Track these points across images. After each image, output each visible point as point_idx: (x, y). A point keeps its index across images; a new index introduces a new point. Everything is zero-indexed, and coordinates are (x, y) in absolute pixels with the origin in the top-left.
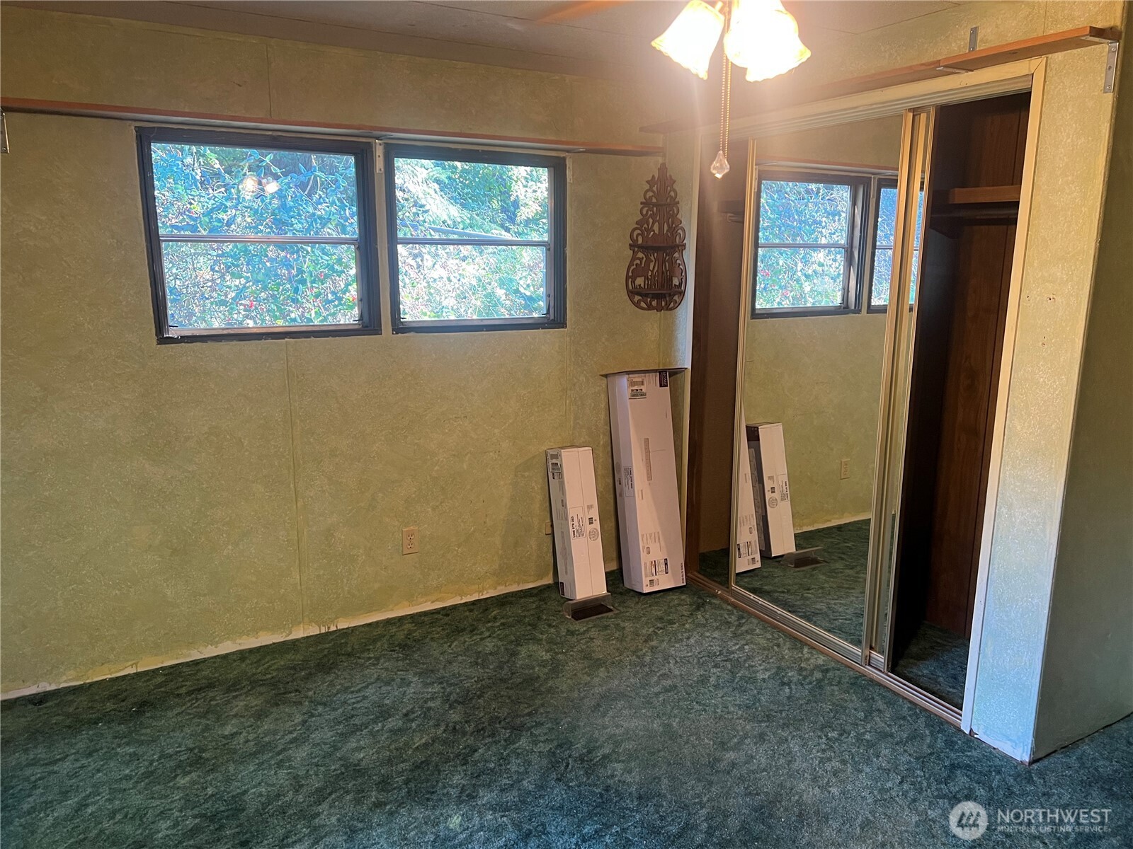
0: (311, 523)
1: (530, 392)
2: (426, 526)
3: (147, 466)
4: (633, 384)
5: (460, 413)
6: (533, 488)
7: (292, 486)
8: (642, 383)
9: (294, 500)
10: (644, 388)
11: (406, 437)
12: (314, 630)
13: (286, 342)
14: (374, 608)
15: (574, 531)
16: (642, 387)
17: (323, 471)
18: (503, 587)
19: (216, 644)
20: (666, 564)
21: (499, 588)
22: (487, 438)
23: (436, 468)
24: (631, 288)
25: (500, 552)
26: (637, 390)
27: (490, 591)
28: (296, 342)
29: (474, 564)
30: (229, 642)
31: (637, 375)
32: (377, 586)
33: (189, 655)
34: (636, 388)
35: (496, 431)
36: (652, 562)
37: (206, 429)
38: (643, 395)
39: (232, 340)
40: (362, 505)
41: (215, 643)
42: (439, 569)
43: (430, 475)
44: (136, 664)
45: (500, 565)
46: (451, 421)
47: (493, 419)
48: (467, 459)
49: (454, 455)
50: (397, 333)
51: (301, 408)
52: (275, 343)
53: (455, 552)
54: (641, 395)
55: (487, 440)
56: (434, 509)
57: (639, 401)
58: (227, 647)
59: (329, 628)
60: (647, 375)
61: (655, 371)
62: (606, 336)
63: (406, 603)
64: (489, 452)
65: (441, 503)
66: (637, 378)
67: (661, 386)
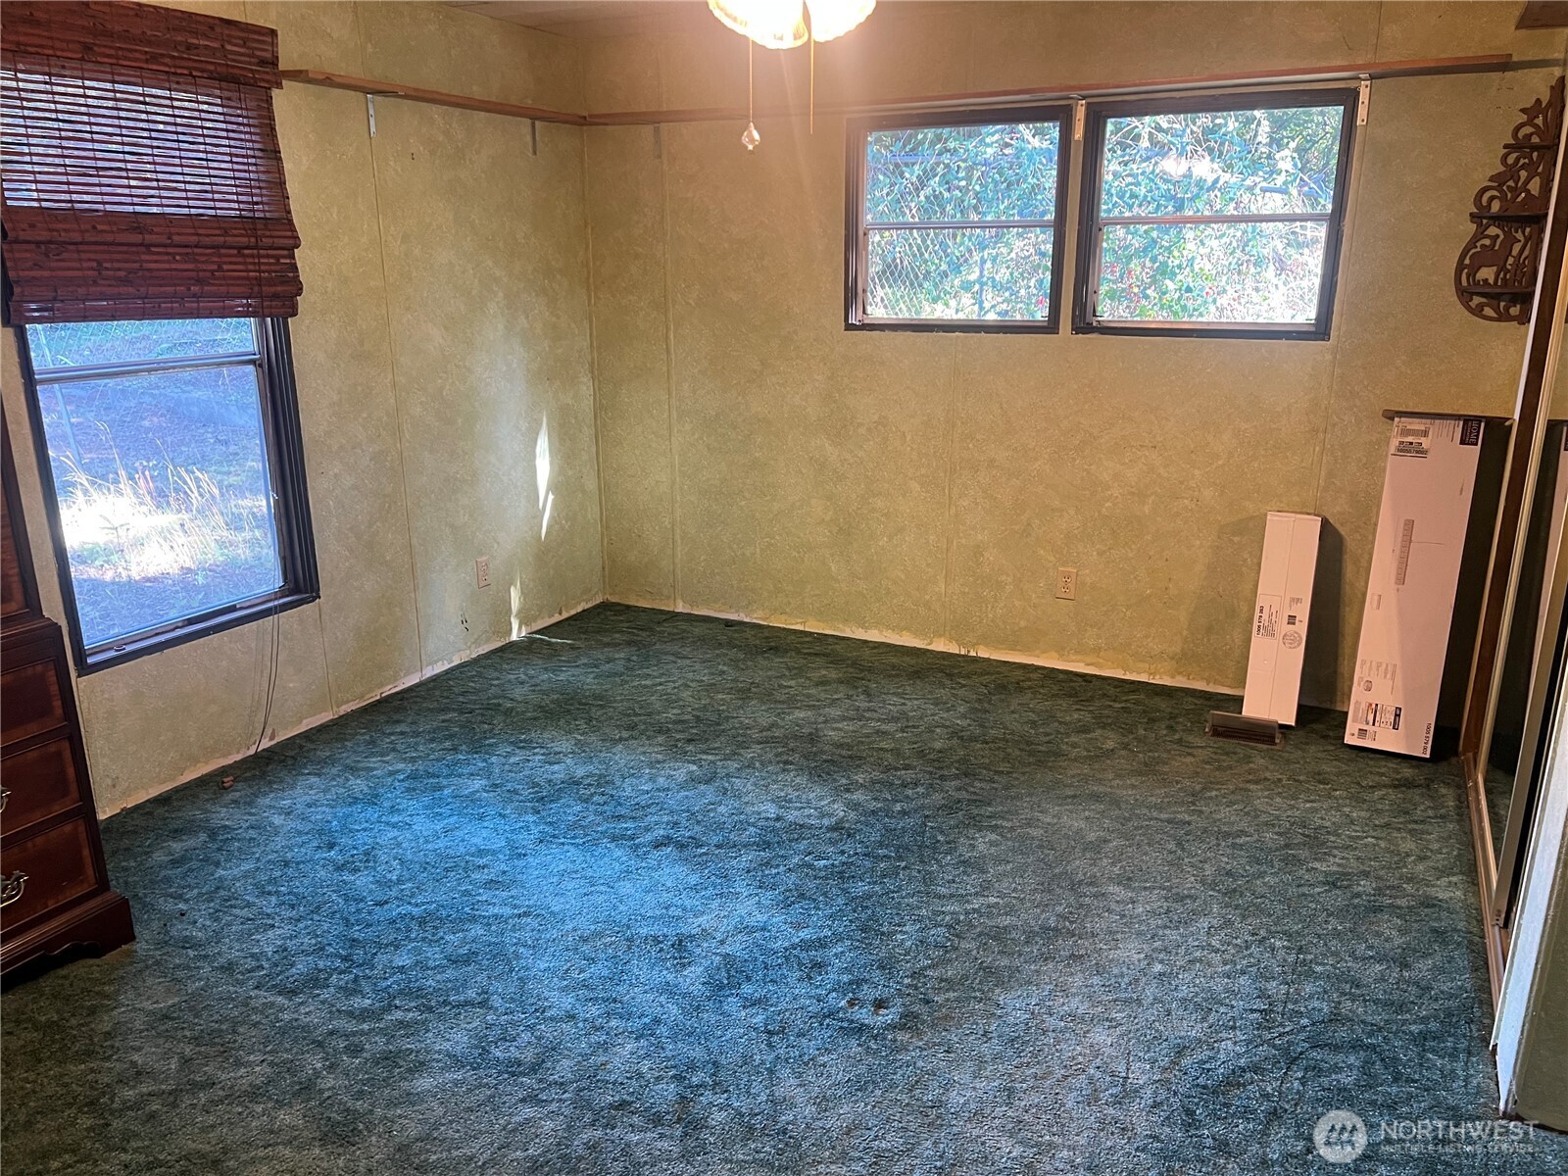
0: (961, 535)
1: (1255, 427)
2: (1087, 571)
3: (827, 445)
4: (1406, 432)
5: (1147, 441)
6: (1245, 560)
7: (946, 491)
8: (1425, 434)
9: (947, 505)
10: (1425, 442)
11: (1074, 459)
12: (953, 649)
13: (957, 336)
14: (1018, 648)
15: (1259, 626)
16: (1423, 440)
17: (978, 482)
18: (1185, 679)
19: (866, 629)
20: (1397, 716)
21: (1179, 678)
22: (1181, 479)
23: (1107, 505)
24: (1464, 283)
25: (1185, 633)
26: (1411, 443)
27: (1165, 677)
28: (966, 337)
29: (1147, 637)
30: (876, 631)
31: (1417, 420)
32: (1023, 624)
33: (844, 631)
34: (1410, 439)
35: (1197, 472)
36: (1371, 705)
37: (876, 418)
38: (1421, 452)
39: (906, 331)
40: (1017, 528)
41: (863, 626)
42: (1099, 628)
43: (1099, 512)
44: (805, 623)
45: (1183, 649)
46: (1134, 450)
47: (1193, 456)
48: (1150, 502)
49: (1134, 493)
50: (1076, 334)
51: (963, 409)
52: (946, 337)
53: (1122, 615)
54: (1417, 452)
55: (1182, 483)
56: (1100, 554)
57: (1410, 461)
58: (874, 635)
59: (969, 651)
60: (1437, 421)
61: (1457, 417)
62: (1404, 357)
63: (1056, 655)
64: (1183, 498)
65: (1110, 549)
66: (1417, 425)
67: (1462, 442)
